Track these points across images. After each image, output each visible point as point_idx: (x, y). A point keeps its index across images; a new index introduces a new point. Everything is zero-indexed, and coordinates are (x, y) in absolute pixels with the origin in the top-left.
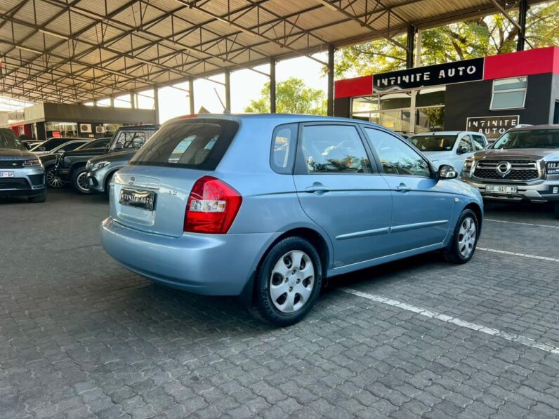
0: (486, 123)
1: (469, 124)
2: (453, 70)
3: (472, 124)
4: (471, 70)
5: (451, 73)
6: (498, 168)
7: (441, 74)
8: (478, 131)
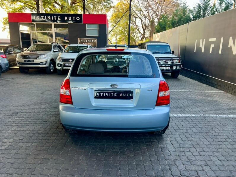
0: (86, 41)
1: (79, 41)
2: (71, 17)
3: (80, 40)
4: (78, 18)
5: (70, 19)
6: (114, 61)
7: (65, 18)
8: (82, 44)
